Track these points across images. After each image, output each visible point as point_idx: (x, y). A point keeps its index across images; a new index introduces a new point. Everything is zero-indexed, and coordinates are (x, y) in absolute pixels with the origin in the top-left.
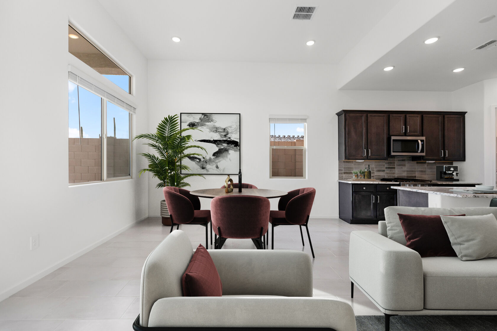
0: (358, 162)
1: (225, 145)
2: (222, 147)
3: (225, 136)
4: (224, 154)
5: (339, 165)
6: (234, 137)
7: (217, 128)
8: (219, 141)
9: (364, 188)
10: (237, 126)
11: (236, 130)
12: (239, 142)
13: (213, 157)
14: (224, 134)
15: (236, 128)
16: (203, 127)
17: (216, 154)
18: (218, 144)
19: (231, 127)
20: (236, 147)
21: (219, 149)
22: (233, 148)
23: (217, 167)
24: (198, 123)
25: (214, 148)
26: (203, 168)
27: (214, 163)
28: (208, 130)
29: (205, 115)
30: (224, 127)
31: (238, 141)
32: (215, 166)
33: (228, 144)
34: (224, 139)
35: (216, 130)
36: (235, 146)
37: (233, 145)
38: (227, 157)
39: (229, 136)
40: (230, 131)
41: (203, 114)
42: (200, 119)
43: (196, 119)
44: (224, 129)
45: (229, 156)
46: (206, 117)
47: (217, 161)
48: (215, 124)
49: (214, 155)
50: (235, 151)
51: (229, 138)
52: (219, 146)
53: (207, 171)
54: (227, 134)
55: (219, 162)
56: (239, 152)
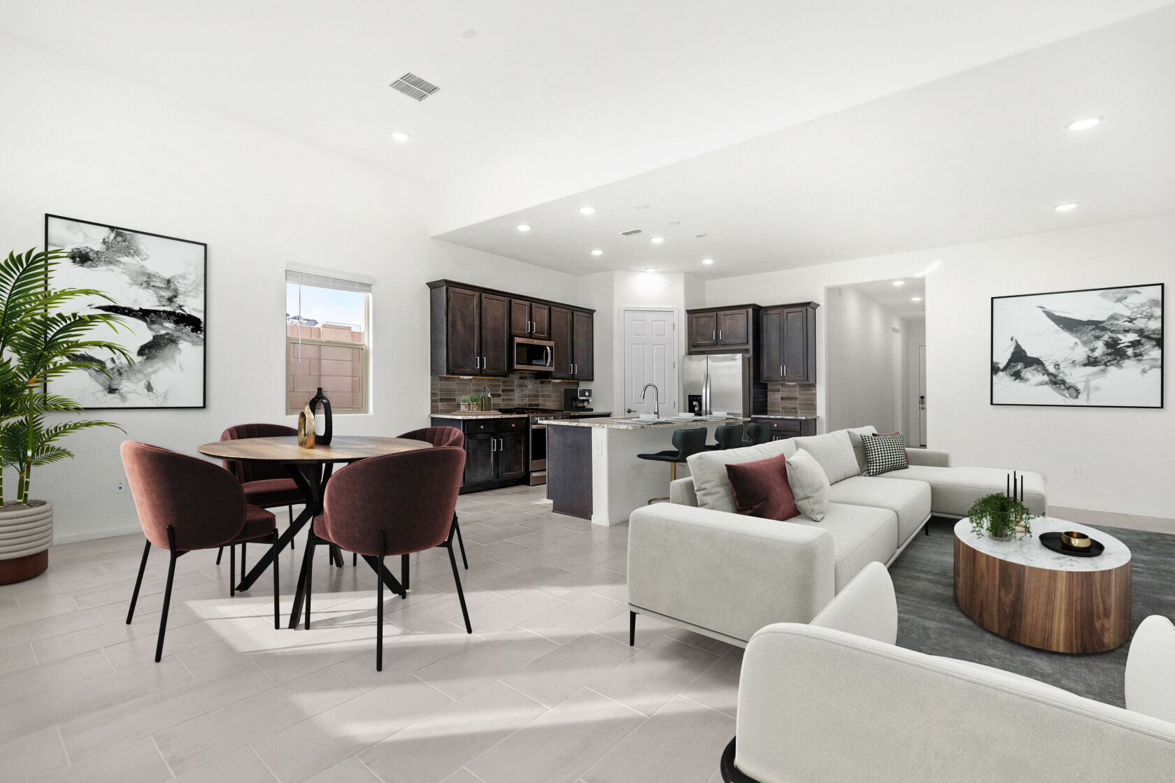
0: (463, 379)
1: (170, 325)
2: (163, 332)
3: (170, 300)
4: (167, 351)
5: (432, 385)
6: (192, 306)
7: (149, 276)
8: (155, 312)
9: (482, 427)
10: (197, 275)
11: (196, 288)
12: (202, 320)
13: (137, 359)
14: (167, 294)
15: (197, 282)
16: (112, 267)
17: (147, 350)
18: (153, 322)
19: (184, 278)
20: (196, 332)
21: (154, 337)
22: (188, 335)
23: (149, 388)
24: (97, 253)
25: (142, 333)
26: (112, 390)
27: (140, 376)
28: (126, 279)
29: (118, 235)
30: (167, 276)
31: (200, 316)
32: (143, 384)
33: (176, 323)
34: (168, 309)
35: (147, 281)
36: (193, 331)
37: (189, 328)
38: (173, 359)
39: (179, 301)
40: (181, 289)
41: (112, 228)
42: (104, 242)
43: (93, 240)
44: (169, 281)
45: (178, 357)
46: (122, 241)
47: (150, 370)
48: (145, 263)
49: (141, 352)
50: (194, 343)
51: (180, 307)
52: (155, 327)
53: (123, 397)
54: (175, 297)
55: (154, 372)
56: (202, 348)
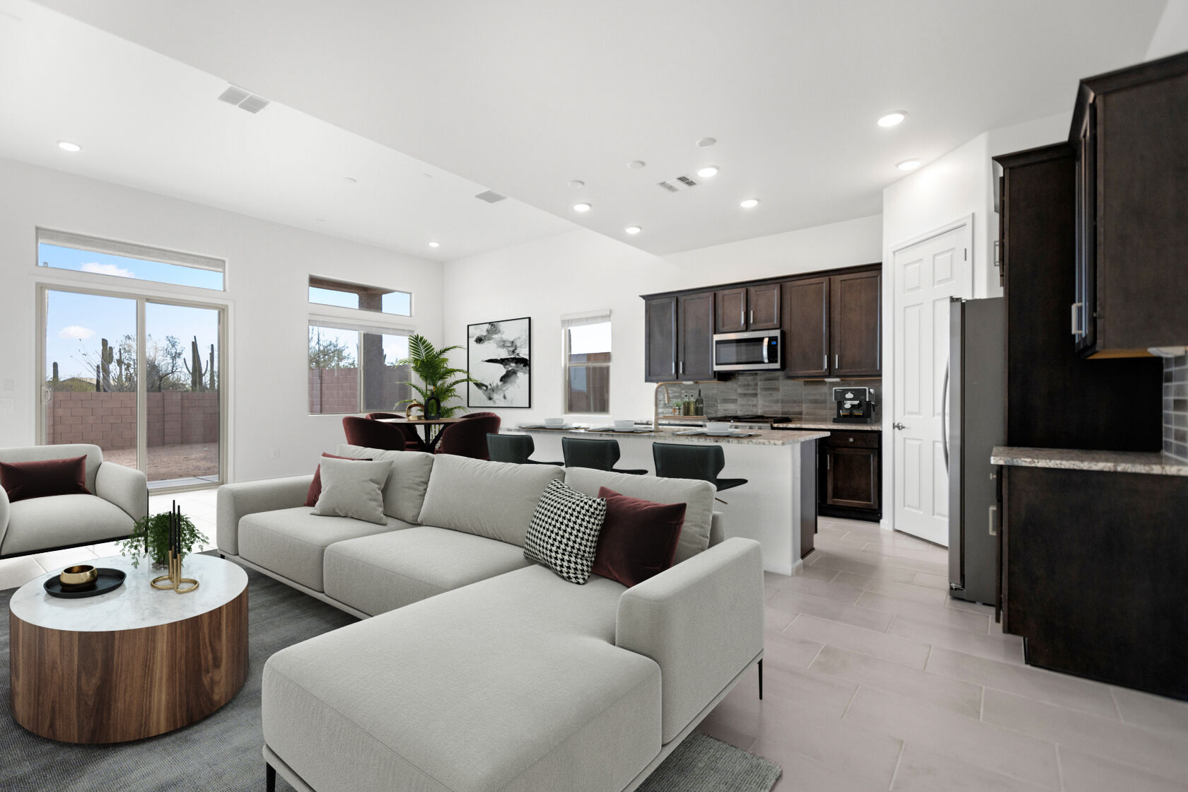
1: (513, 365)
2: (510, 369)
3: (513, 352)
4: (512, 378)
6: (523, 353)
7: (504, 342)
8: (507, 359)
10: (526, 336)
11: (525, 344)
12: (529, 359)
13: (500, 383)
14: (511, 349)
15: (526, 340)
16: (490, 341)
17: (504, 379)
18: (506, 364)
19: (519, 338)
20: (526, 367)
21: (507, 372)
22: (522, 369)
23: (505, 397)
24: (485, 336)
25: (501, 370)
26: (490, 399)
27: (501, 392)
28: (495, 345)
29: (492, 325)
30: (511, 339)
31: (527, 357)
32: (502, 395)
33: (516, 363)
34: (513, 356)
35: (503, 344)
36: (524, 366)
37: (522, 365)
38: (515, 382)
39: (517, 351)
40: (518, 345)
41: (489, 323)
42: (487, 331)
43: (482, 331)
44: (512, 342)
45: (517, 381)
46: (493, 326)
47: (505, 388)
48: (503, 336)
49: (501, 380)
50: (525, 373)
51: (518, 354)
52: (507, 366)
53: (495, 402)
54: (516, 349)
55: (507, 389)
56: (527, 375)
